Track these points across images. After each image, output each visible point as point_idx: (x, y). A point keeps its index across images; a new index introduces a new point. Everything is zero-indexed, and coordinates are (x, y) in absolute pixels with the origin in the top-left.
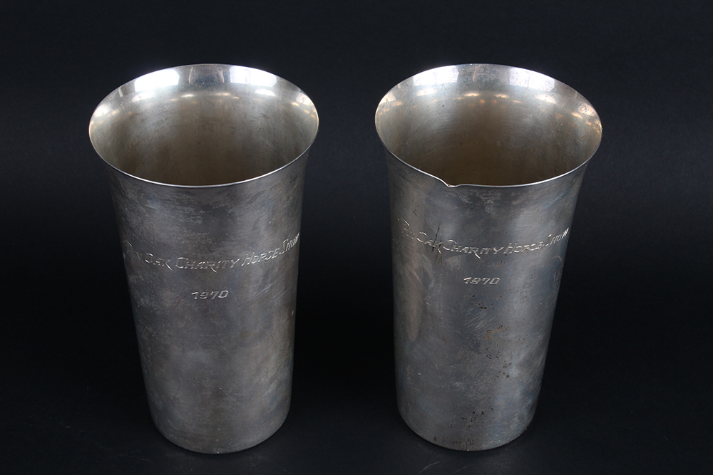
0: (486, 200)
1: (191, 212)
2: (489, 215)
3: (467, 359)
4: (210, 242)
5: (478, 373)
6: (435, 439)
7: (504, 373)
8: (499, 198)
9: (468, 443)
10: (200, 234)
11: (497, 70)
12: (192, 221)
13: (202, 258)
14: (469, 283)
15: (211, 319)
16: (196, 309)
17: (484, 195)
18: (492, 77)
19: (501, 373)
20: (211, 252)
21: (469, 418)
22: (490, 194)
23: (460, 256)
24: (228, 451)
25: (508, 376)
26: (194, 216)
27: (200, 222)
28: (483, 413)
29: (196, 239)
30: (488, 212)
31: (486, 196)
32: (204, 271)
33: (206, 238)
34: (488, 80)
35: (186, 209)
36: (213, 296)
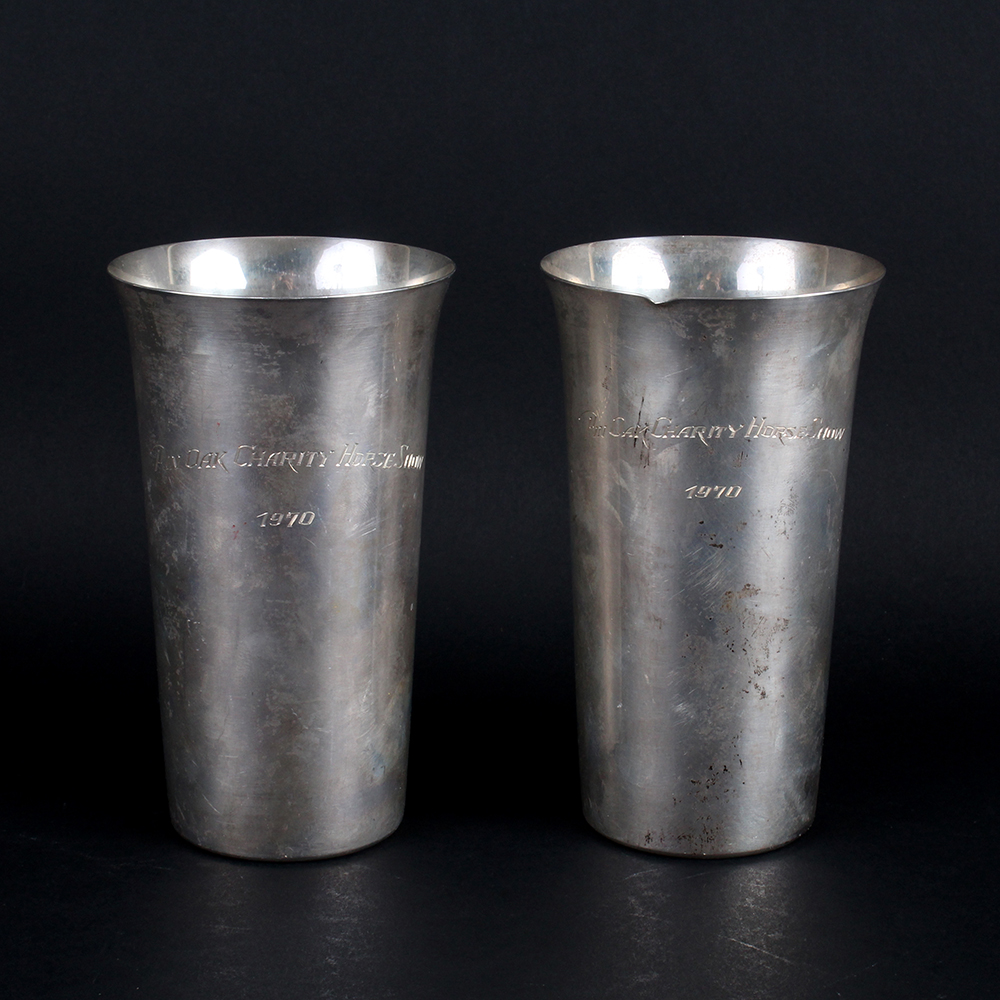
0: (715, 329)
1: (264, 354)
2: (719, 360)
3: (696, 653)
4: (290, 414)
5: (715, 682)
6: (648, 837)
7: (756, 686)
8: (732, 325)
9: (705, 837)
10: (276, 397)
11: (724, 244)
12: (264, 371)
13: (277, 443)
14: (693, 496)
15: (285, 567)
16: (262, 547)
17: (710, 317)
18: (717, 254)
19: (752, 687)
20: (291, 432)
21: (704, 779)
22: (719, 316)
23: (677, 446)
24: (302, 855)
25: (763, 694)
26: (267, 361)
27: (276, 373)
28: (725, 770)
29: (269, 408)
30: (718, 354)
31: (714, 321)
32: (278, 469)
33: (285, 406)
34: (710, 259)
35: (255, 347)
36: (290, 520)
